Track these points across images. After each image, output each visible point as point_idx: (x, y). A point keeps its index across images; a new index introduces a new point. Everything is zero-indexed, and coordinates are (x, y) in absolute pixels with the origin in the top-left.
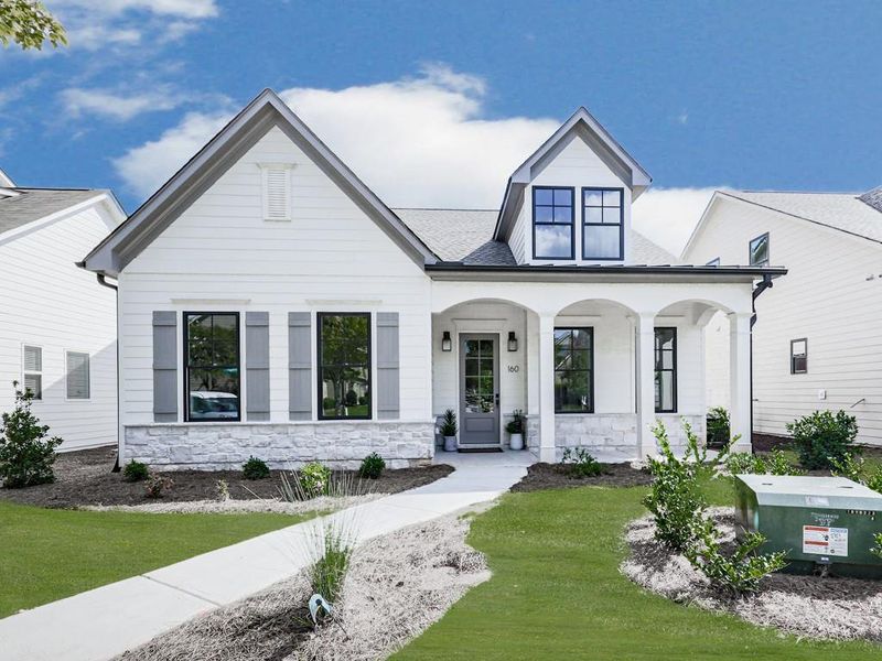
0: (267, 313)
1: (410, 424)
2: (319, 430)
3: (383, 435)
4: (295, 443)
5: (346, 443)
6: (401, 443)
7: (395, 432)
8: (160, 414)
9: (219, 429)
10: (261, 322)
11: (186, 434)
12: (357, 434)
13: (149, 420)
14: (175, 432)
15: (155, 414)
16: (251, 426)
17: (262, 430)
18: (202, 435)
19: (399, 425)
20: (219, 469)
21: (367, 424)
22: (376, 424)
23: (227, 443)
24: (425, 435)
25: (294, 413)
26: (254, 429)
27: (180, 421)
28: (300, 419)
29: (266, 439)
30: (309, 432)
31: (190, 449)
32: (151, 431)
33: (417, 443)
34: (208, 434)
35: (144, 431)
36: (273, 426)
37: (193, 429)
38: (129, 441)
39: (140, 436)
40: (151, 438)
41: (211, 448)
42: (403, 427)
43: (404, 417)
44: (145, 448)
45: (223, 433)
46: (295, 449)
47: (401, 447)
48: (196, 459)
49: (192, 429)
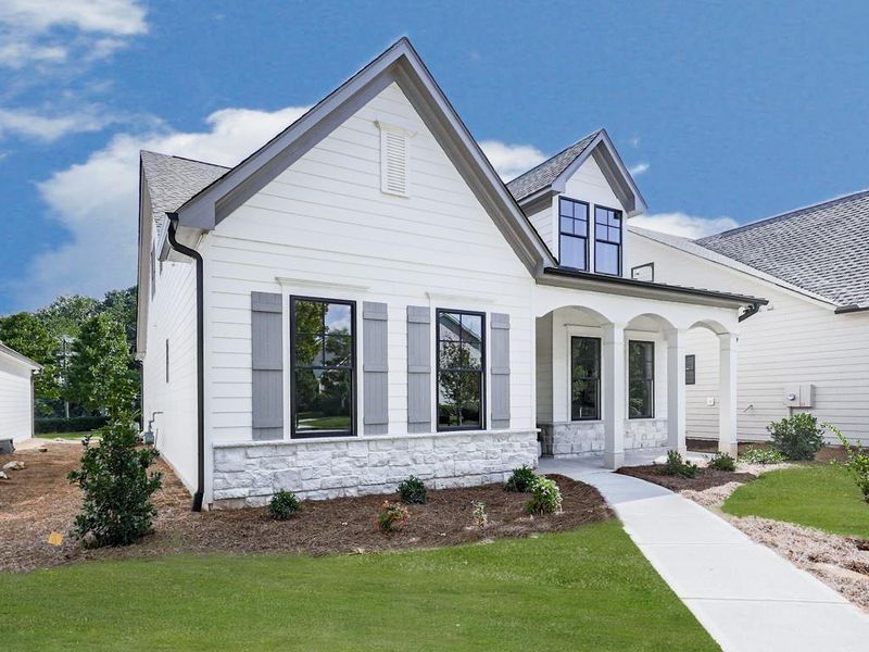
0: (386, 305)
1: (519, 433)
2: (438, 443)
3: (497, 446)
4: (415, 461)
5: (462, 457)
6: (513, 454)
7: (505, 442)
8: (259, 429)
9: (332, 446)
10: (378, 316)
11: (295, 454)
12: (472, 447)
13: (246, 437)
14: (281, 452)
15: (254, 429)
16: (369, 441)
17: (381, 446)
18: (314, 454)
19: (510, 435)
20: (331, 497)
21: (481, 435)
22: (490, 435)
23: (343, 464)
24: (531, 445)
25: (412, 424)
26: (372, 445)
27: (287, 438)
28: (420, 431)
29: (385, 456)
30: (428, 445)
31: (299, 473)
32: (249, 451)
33: (525, 453)
34: (320, 453)
35: (242, 452)
36: (393, 440)
37: (303, 447)
38: (221, 467)
39: (236, 459)
40: (249, 461)
41: (324, 470)
42: (513, 438)
43: (514, 426)
44: (241, 475)
45: (337, 452)
46: (414, 466)
47: (512, 458)
48: (306, 486)
49: (300, 448)
